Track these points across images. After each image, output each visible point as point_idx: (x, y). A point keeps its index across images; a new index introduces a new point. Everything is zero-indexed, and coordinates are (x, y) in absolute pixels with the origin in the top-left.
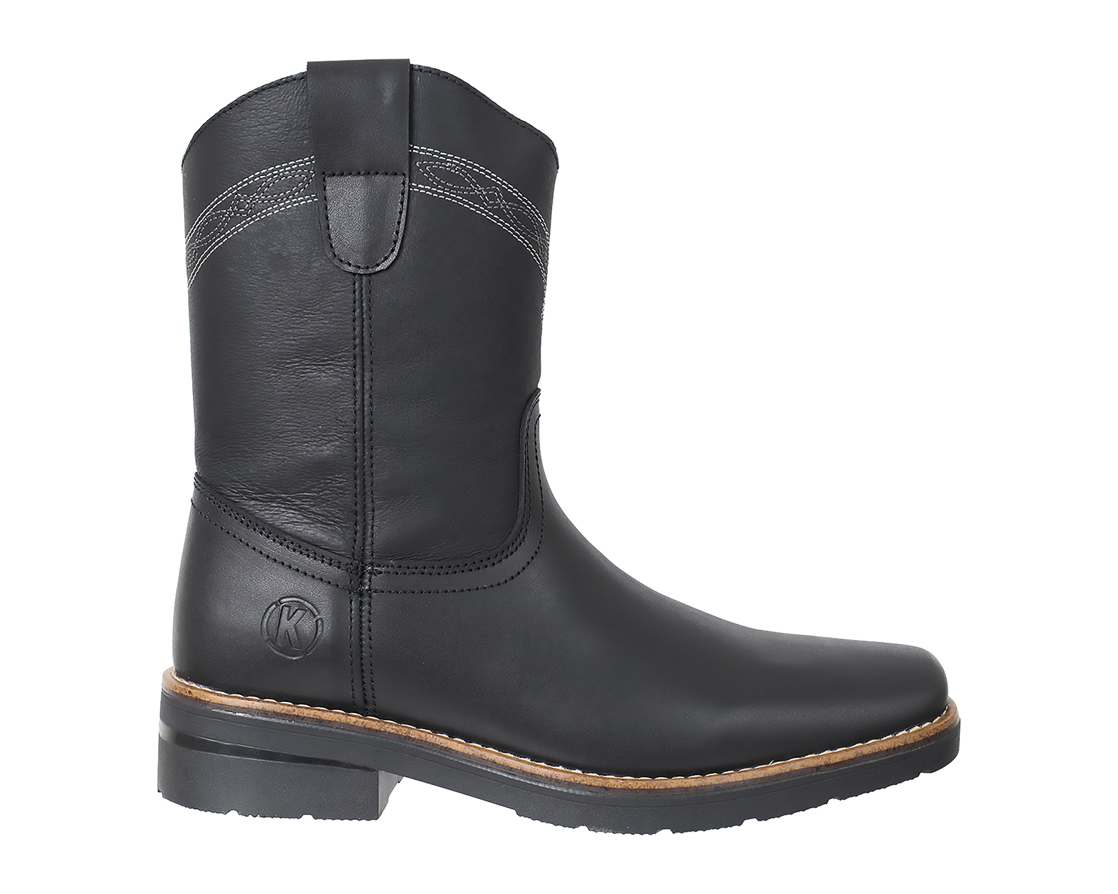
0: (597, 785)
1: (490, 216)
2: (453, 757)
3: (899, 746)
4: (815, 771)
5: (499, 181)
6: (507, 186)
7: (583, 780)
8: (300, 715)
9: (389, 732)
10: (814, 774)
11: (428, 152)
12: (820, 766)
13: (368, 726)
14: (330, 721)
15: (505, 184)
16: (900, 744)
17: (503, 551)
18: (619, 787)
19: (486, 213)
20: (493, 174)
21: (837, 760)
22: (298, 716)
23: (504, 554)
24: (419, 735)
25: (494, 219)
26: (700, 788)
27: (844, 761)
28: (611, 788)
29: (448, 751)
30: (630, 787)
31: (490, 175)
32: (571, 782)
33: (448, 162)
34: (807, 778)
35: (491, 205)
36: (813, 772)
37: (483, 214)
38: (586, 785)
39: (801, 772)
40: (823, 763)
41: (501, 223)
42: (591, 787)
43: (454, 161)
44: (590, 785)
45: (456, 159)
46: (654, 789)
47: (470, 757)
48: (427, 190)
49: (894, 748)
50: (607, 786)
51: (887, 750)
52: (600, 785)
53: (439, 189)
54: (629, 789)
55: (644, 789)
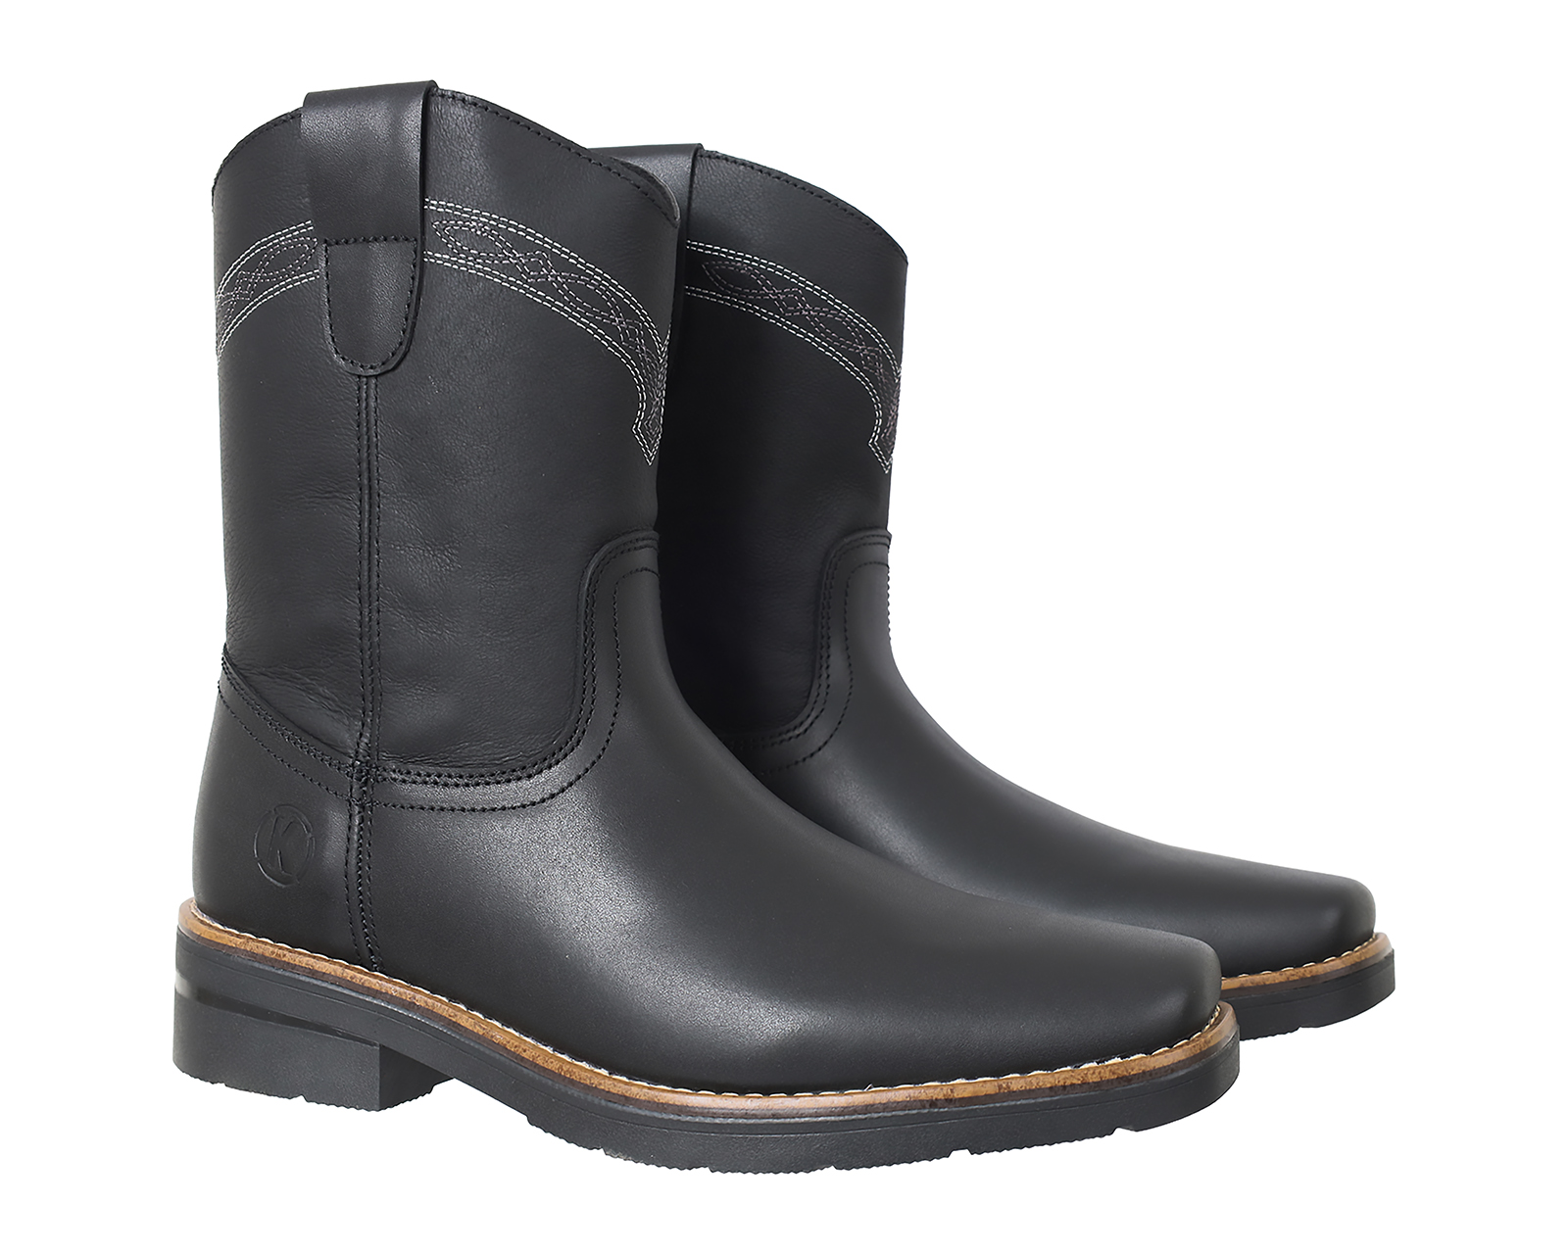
1: (531, 293)
2: (461, 1035)
3: (1072, 1085)
4: (927, 1105)
5: (548, 243)
6: (559, 249)
7: (600, 1084)
8: (292, 962)
9: (391, 995)
10: (926, 1111)
11: (447, 207)
12: (936, 1099)
13: (367, 984)
14: (324, 973)
15: (556, 248)
16: (1075, 1081)
17: (546, 759)
18: (643, 1098)
19: (525, 289)
20: (538, 235)
21: (966, 1095)
22: (289, 963)
23: (546, 763)
24: (426, 1002)
25: (539, 297)
27: (977, 1097)
28: (633, 1099)
29: (456, 1027)
30: (656, 1100)
31: (533, 236)
32: (586, 1085)
33: (473, 220)
34: (913, 1115)
35: (533, 277)
36: (924, 1108)
37: (521, 291)
38: (603, 1090)
39: (906, 1106)
40: (941, 1097)
41: (549, 302)
42: (608, 1095)
43: (481, 219)
44: (608, 1092)
45: (484, 216)
47: (479, 1038)
48: (445, 261)
49: (1064, 1087)
50: (627, 1095)
51: (1051, 1088)
53: (461, 258)
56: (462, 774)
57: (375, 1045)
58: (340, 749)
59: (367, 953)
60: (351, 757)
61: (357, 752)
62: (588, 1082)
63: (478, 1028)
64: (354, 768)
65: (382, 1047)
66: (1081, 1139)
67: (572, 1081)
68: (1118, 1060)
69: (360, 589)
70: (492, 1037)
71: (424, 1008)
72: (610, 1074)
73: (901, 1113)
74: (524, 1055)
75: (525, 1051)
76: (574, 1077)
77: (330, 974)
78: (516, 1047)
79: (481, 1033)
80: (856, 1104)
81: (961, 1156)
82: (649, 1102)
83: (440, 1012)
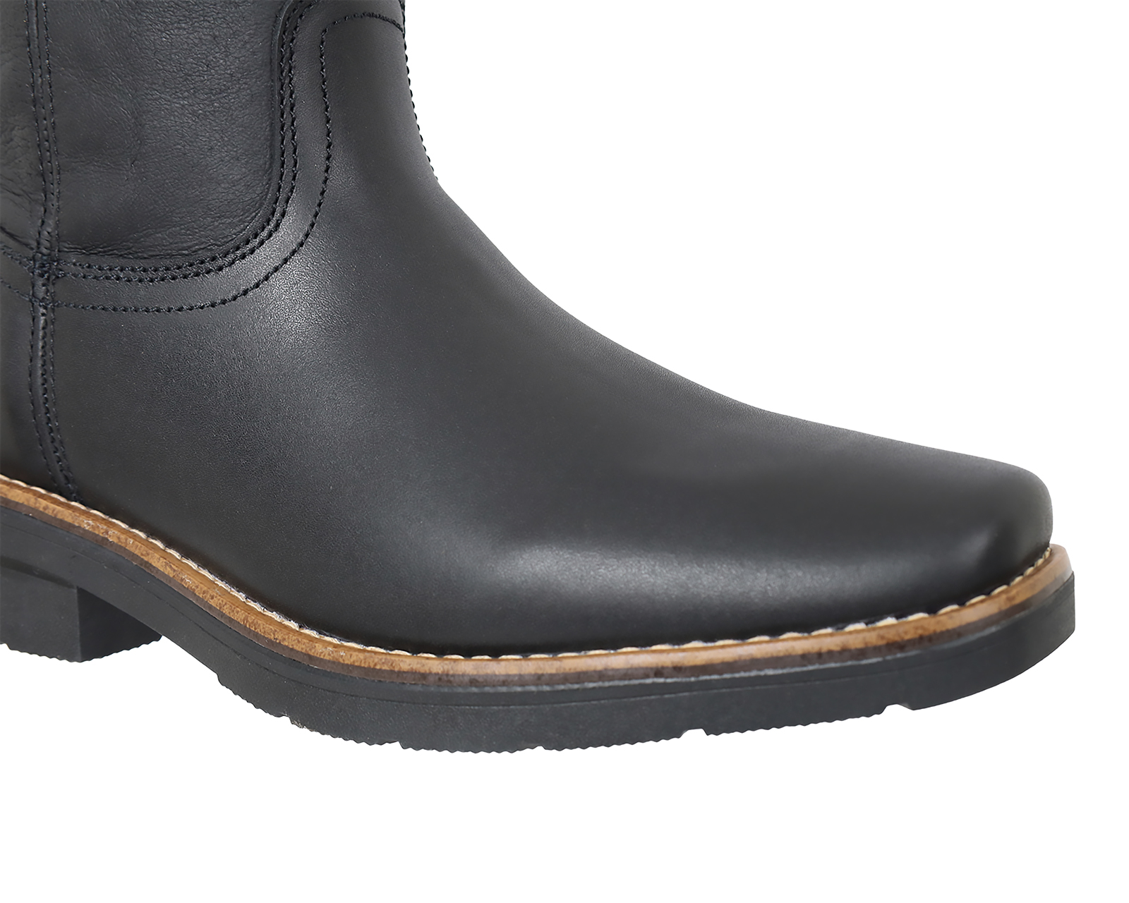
0: (300, 650)
4: (652, 674)
7: (284, 639)
12: (664, 667)
16: (834, 648)
17: (239, 248)
18: (327, 658)
21: (699, 662)
23: (240, 253)
24: (119, 538)
26: (445, 678)
29: (145, 569)
30: (341, 661)
38: (287, 647)
40: (669, 664)
44: (291, 649)
46: (374, 669)
50: (311, 653)
52: (304, 651)
54: (339, 663)
55: (359, 667)
56: (147, 266)
57: (71, 586)
58: (20, 239)
59: (62, 480)
60: (32, 249)
61: (39, 243)
62: (272, 637)
63: (169, 569)
64: (35, 261)
65: (81, 592)
66: (842, 718)
67: (256, 635)
68: (890, 621)
69: (29, 45)
70: (182, 580)
71: (117, 545)
72: (300, 627)
73: (622, 683)
74: (212, 602)
75: (212, 598)
76: (258, 630)
77: (22, 504)
78: (204, 593)
79: (171, 576)
80: (567, 670)
81: (695, 737)
82: (334, 663)
83: (132, 550)
